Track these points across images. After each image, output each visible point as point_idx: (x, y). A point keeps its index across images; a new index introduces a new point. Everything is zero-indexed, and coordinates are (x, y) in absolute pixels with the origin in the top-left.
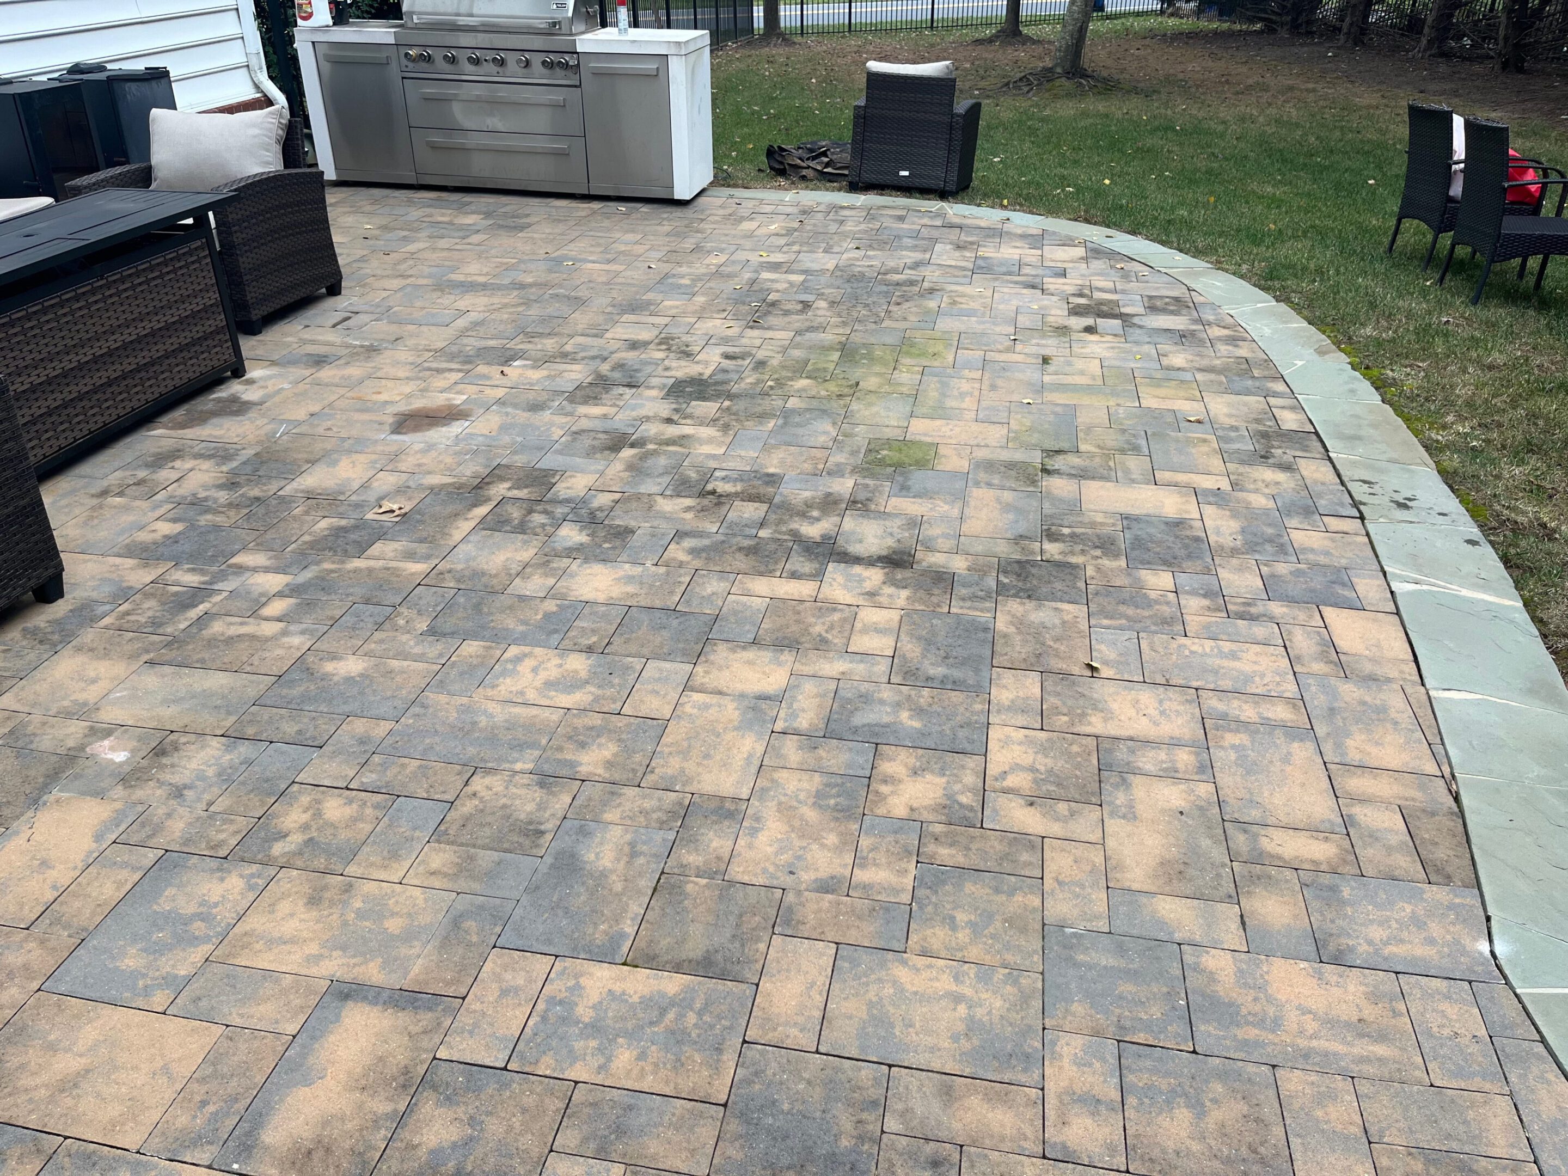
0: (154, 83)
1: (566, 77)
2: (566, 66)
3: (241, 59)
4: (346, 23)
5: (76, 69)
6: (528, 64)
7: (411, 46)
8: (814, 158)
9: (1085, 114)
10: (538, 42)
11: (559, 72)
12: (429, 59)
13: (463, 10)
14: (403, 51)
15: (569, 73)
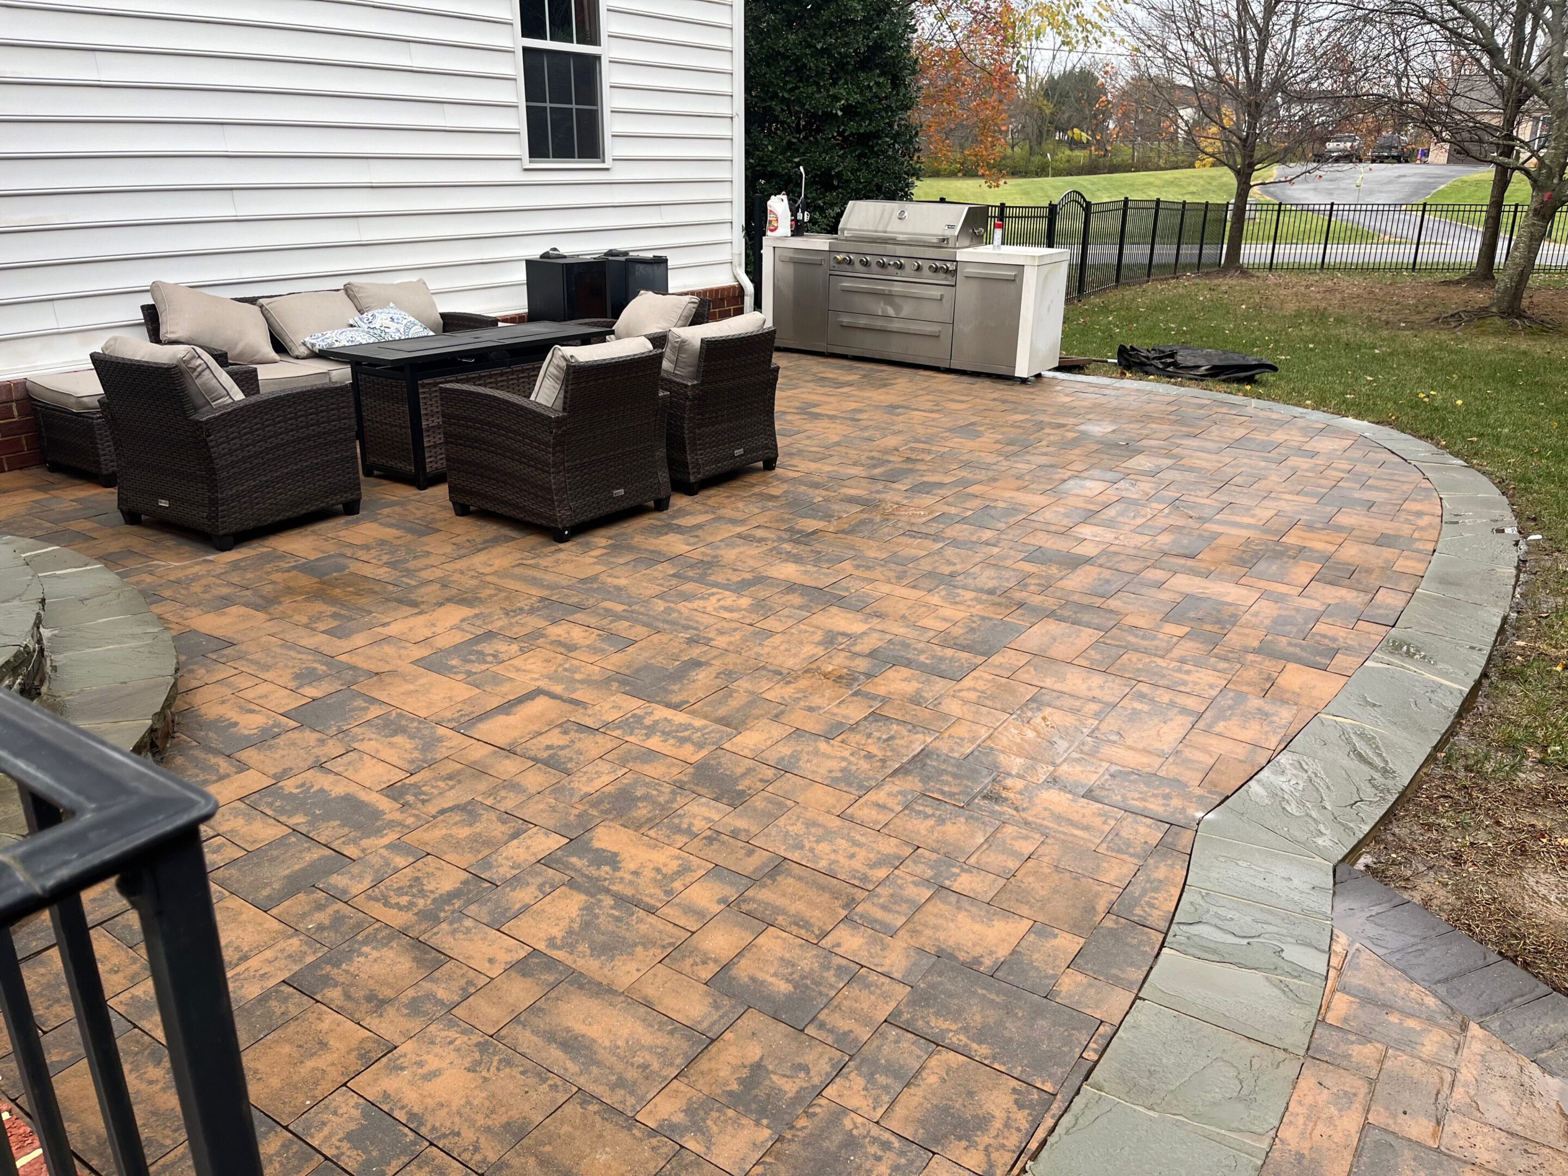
0: (655, 266)
1: (946, 279)
2: (947, 271)
3: (727, 257)
4: (802, 235)
5: (611, 253)
6: (919, 268)
7: (839, 252)
8: (1160, 358)
9: (1502, 350)
10: (930, 253)
11: (942, 275)
12: (850, 262)
13: (880, 228)
14: (833, 255)
15: (949, 277)
